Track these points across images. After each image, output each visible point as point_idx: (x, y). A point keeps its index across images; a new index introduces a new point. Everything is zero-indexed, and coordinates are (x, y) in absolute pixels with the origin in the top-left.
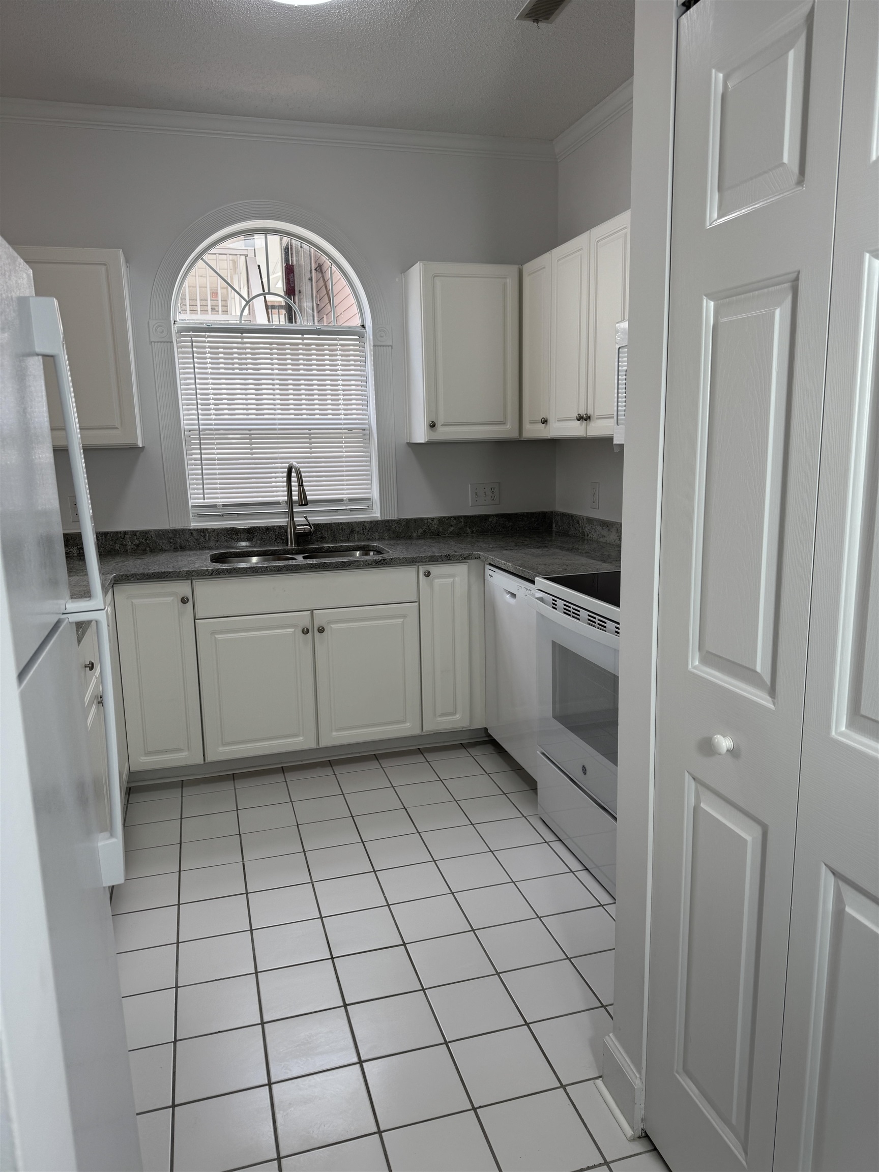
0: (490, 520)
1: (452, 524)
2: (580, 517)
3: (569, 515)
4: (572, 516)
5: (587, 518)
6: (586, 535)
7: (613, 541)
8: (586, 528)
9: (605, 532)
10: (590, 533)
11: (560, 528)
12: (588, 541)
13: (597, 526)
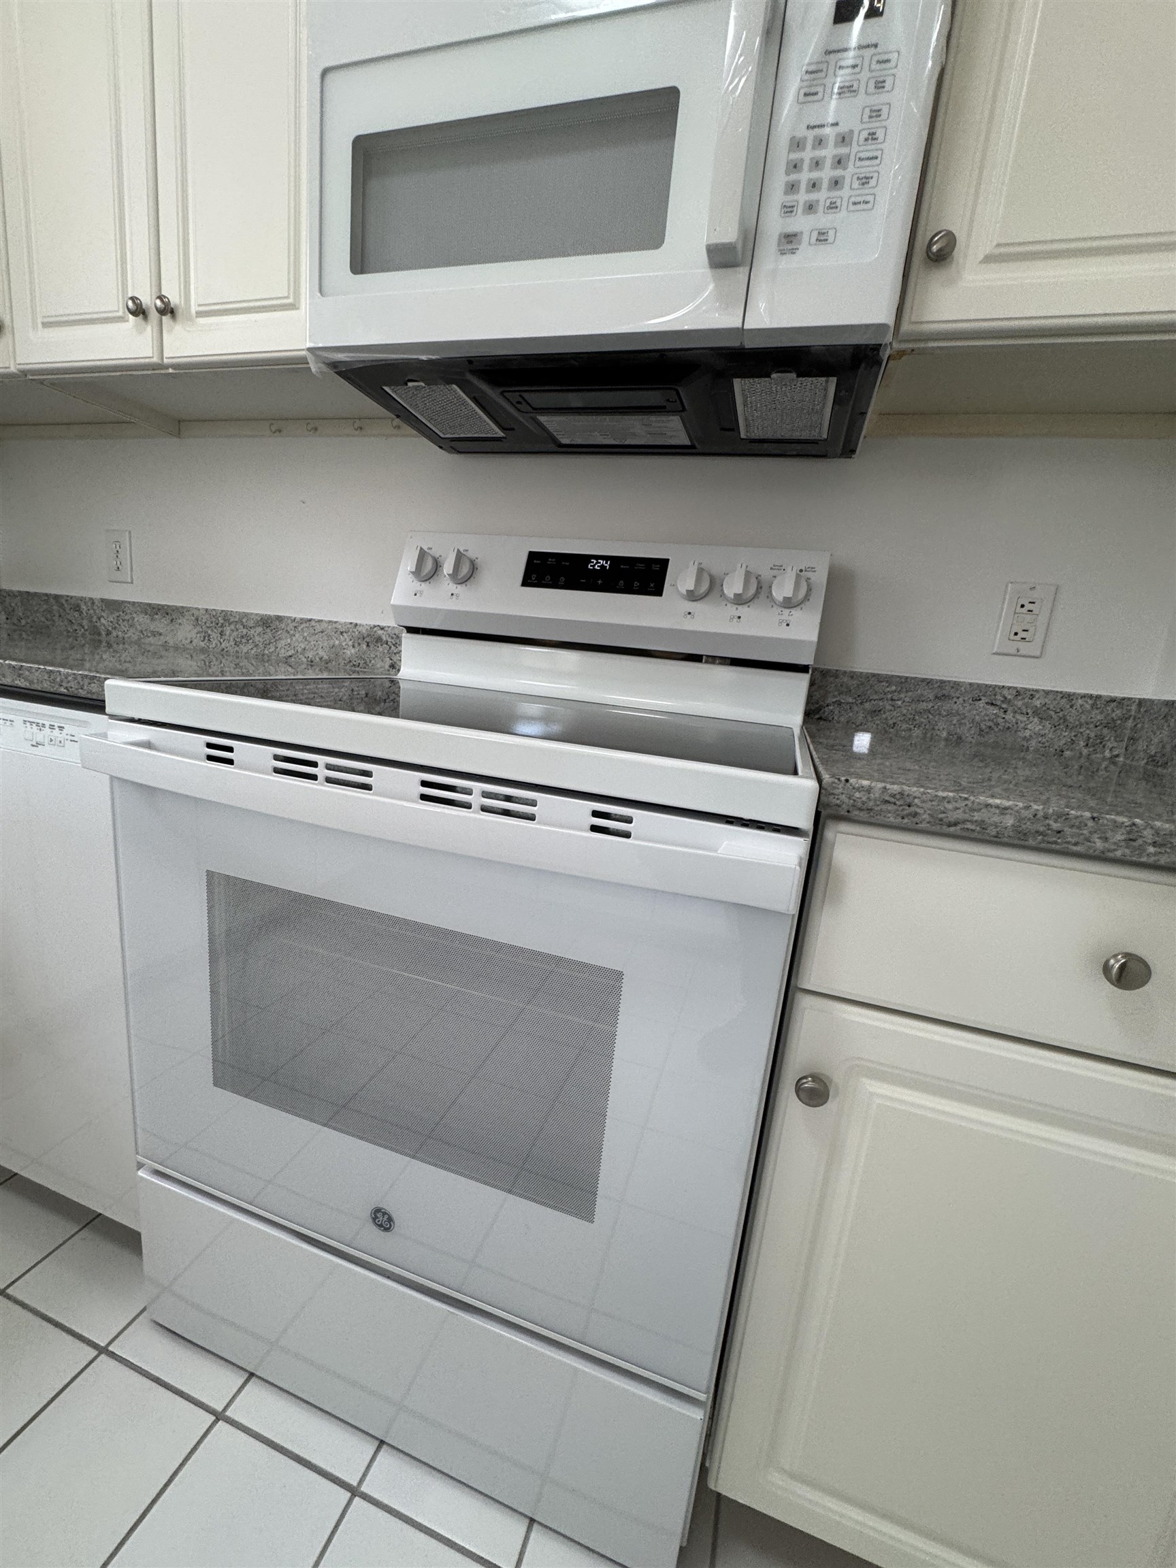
2: (82, 599)
3: (46, 595)
4: (56, 597)
5: (102, 600)
6: (104, 633)
7: (184, 642)
8: (102, 620)
9: (160, 625)
10: (115, 628)
11: (23, 622)
12: (109, 645)
13: (135, 615)
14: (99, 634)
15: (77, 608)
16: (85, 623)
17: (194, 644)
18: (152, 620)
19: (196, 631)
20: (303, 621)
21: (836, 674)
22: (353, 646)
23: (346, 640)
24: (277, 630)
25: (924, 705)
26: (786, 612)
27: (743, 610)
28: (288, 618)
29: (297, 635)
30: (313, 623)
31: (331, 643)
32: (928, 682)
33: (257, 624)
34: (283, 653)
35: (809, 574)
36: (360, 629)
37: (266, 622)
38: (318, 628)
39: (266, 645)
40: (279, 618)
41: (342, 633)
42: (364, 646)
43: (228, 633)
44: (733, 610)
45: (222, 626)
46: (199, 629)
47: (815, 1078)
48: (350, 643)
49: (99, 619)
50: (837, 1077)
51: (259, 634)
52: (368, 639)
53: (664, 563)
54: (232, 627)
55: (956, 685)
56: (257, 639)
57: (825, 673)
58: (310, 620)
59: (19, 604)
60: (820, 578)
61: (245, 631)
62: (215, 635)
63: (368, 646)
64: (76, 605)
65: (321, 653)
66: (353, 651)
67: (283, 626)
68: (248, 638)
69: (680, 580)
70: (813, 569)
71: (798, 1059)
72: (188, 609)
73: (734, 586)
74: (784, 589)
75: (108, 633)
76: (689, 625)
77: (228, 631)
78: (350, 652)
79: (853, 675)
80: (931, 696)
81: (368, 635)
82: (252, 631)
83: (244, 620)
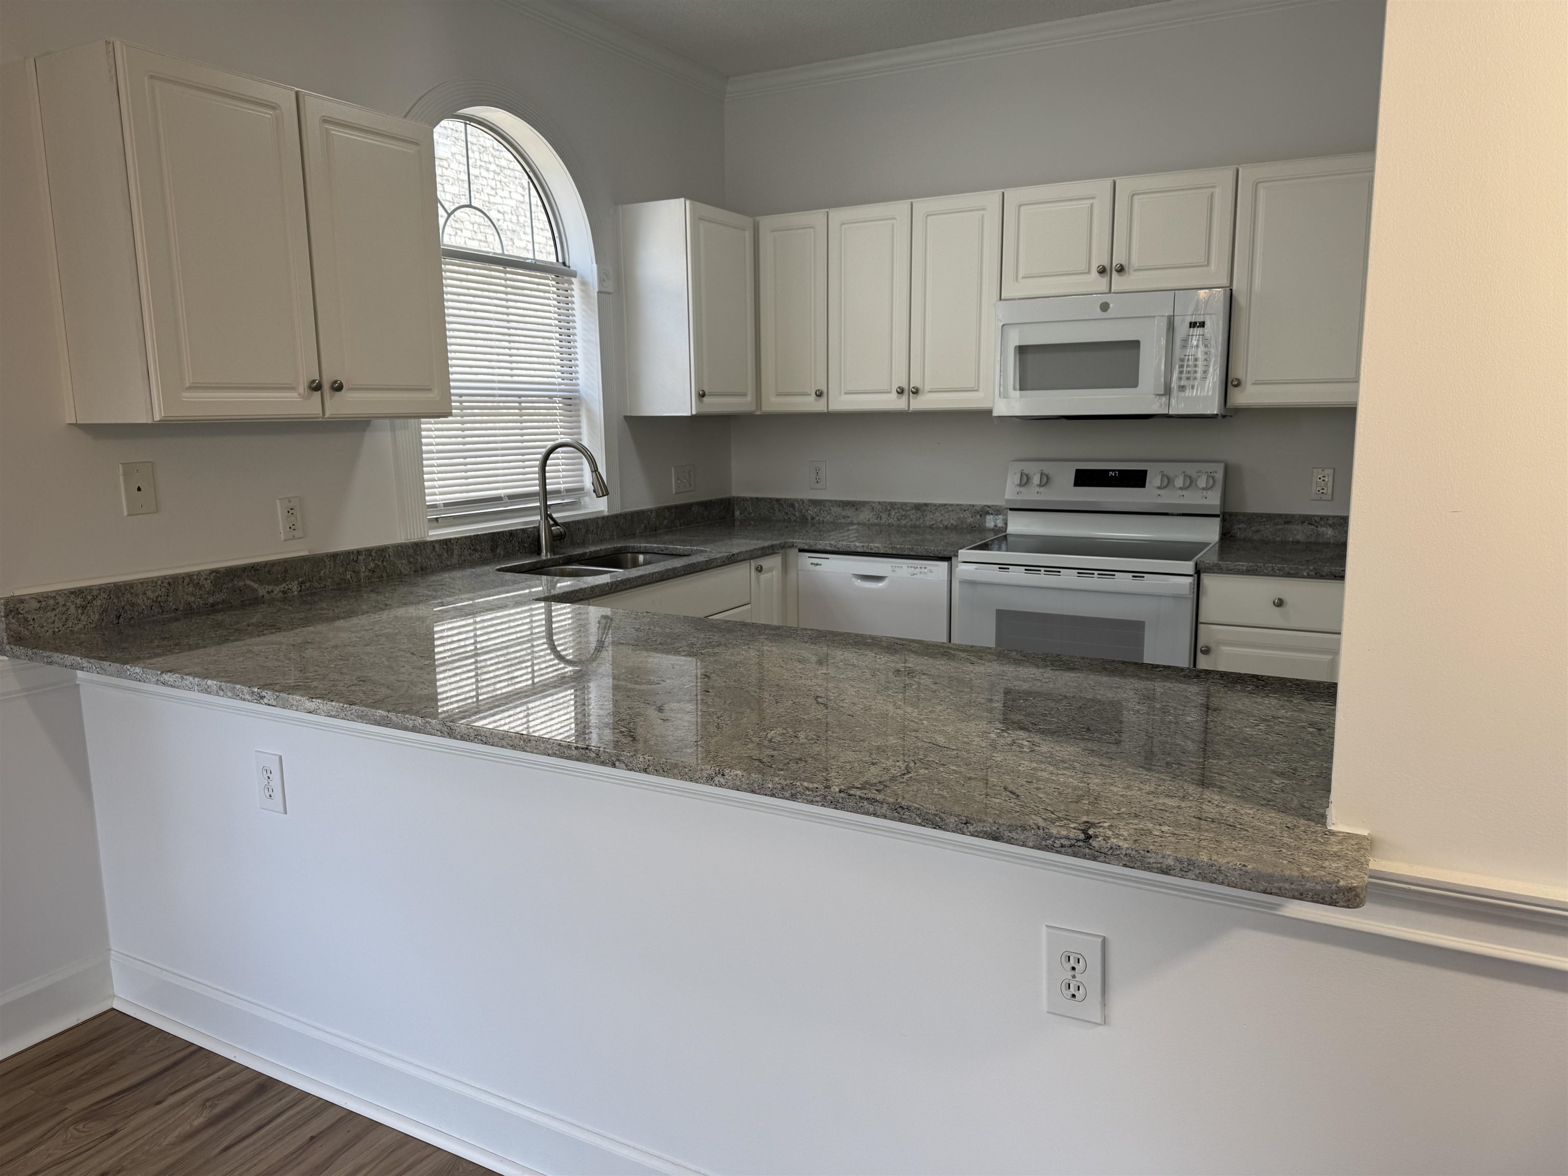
0: (693, 509)
1: (666, 516)
2: (796, 500)
3: (771, 499)
4: (778, 500)
5: (810, 500)
6: (809, 519)
7: (864, 520)
8: (809, 511)
9: (849, 512)
10: (818, 515)
11: (752, 515)
12: (813, 525)
13: (831, 508)
14: (807, 519)
15: (792, 505)
16: (797, 514)
17: (871, 521)
18: (843, 510)
19: (872, 514)
20: (941, 505)
21: (1236, 514)
22: (972, 517)
23: (967, 514)
24: (924, 511)
25: (1279, 527)
26: (1205, 492)
27: (1184, 492)
28: (932, 504)
29: (937, 513)
30: (947, 506)
31: (958, 516)
32: (1280, 516)
33: (912, 509)
34: (928, 524)
35: (1215, 474)
36: (975, 508)
37: (918, 507)
38: (950, 509)
39: (918, 519)
40: (926, 505)
41: (965, 511)
42: (979, 517)
43: (893, 514)
44: (1180, 492)
45: (889, 511)
46: (874, 513)
47: (1206, 647)
48: (970, 516)
49: (807, 511)
50: (1213, 646)
51: (913, 514)
52: (981, 513)
53: (1145, 472)
54: (896, 511)
55: (1293, 516)
56: (912, 516)
57: (1231, 514)
58: (945, 505)
59: (750, 505)
60: (1220, 476)
61: (904, 513)
62: (884, 516)
63: (981, 516)
64: (791, 504)
65: (952, 522)
66: (972, 519)
67: (929, 509)
68: (906, 517)
69: (1153, 480)
70: (1216, 472)
71: (1201, 643)
72: (867, 503)
73: (1179, 482)
74: (1202, 483)
75: (813, 518)
76: (1160, 501)
77: (893, 513)
78: (970, 520)
79: (1244, 514)
80: (1283, 523)
81: (981, 511)
82: (909, 513)
83: (904, 507)
